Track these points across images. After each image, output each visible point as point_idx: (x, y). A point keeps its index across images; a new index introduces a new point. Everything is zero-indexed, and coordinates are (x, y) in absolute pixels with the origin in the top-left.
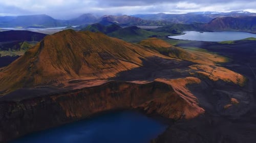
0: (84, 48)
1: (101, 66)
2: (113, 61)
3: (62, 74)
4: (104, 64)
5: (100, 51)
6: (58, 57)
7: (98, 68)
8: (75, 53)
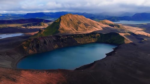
0: (77, 21)
1: (86, 29)
2: (90, 27)
3: (71, 30)
4: (87, 28)
5: (84, 23)
6: (68, 24)
7: (85, 29)
8: (74, 23)
